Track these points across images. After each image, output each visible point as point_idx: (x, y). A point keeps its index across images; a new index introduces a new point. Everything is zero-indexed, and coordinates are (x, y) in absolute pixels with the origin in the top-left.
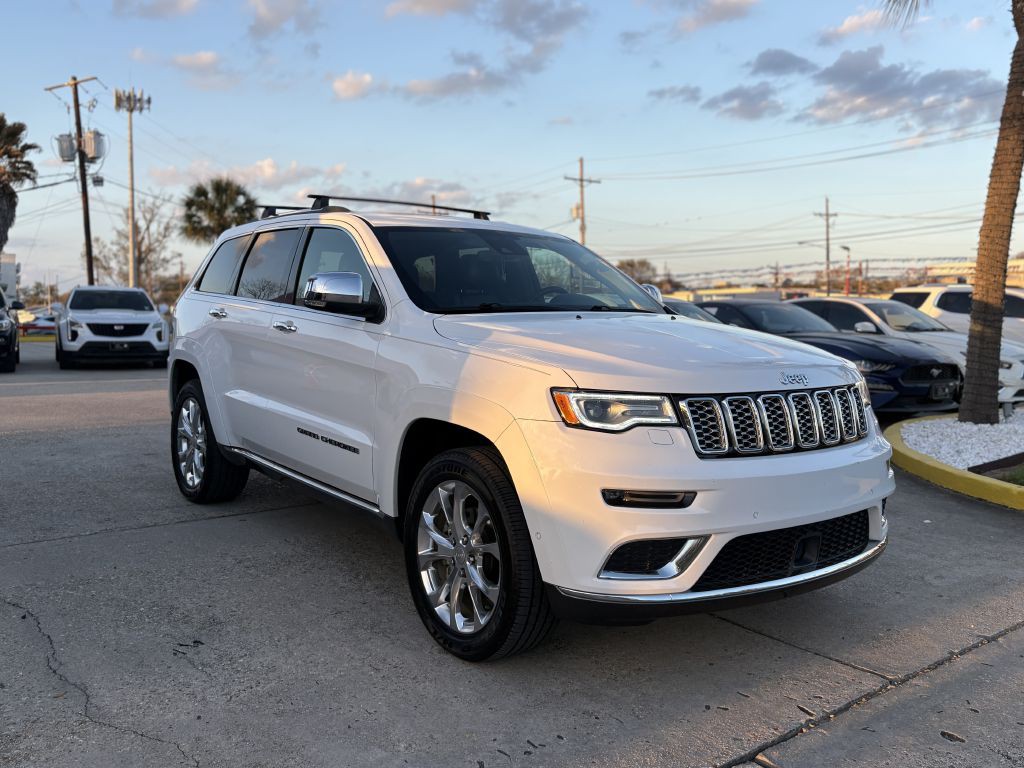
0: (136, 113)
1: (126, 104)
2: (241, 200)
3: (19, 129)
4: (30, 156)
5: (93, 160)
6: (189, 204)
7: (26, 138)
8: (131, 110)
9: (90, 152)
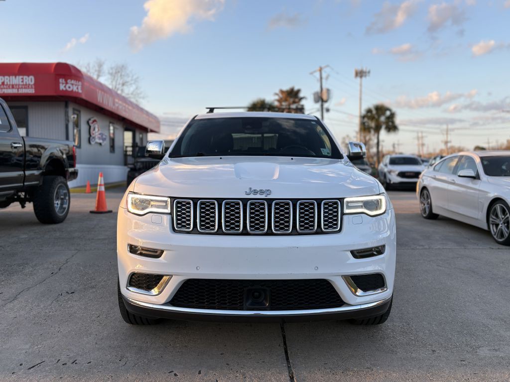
0: (364, 79)
1: (359, 75)
2: (388, 113)
3: (298, 91)
4: (303, 102)
5: (326, 101)
6: (363, 117)
7: (301, 95)
8: (361, 77)
9: (325, 98)
